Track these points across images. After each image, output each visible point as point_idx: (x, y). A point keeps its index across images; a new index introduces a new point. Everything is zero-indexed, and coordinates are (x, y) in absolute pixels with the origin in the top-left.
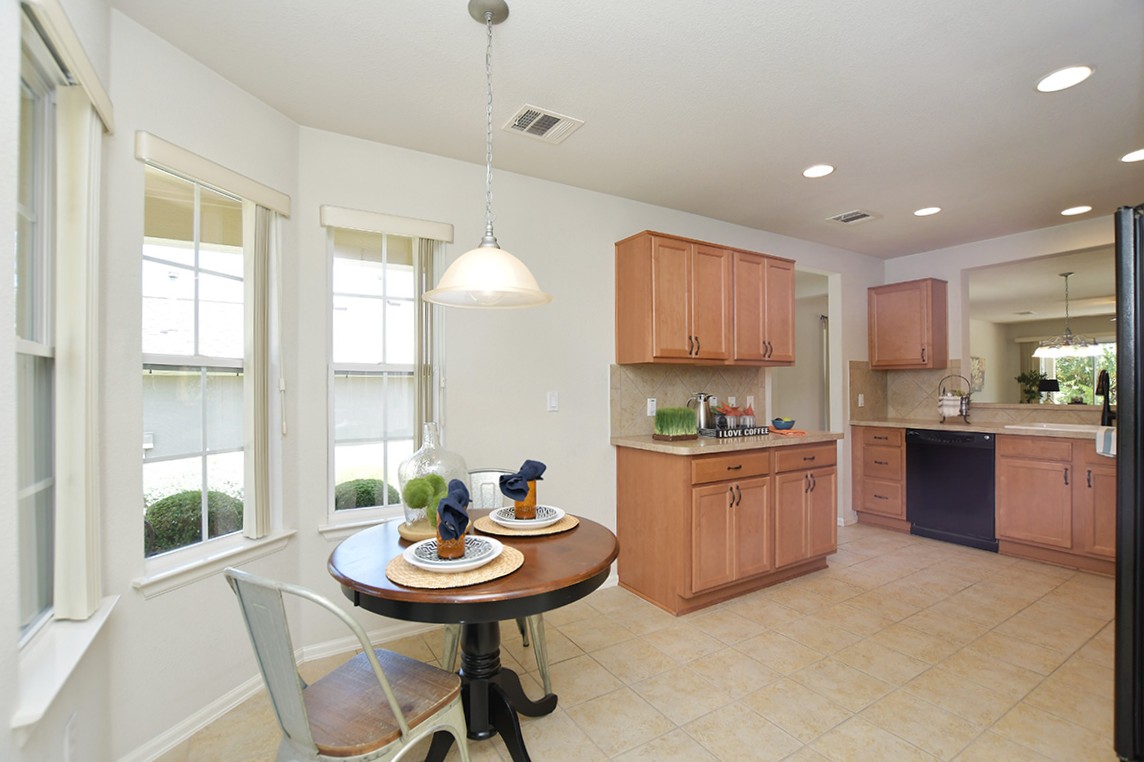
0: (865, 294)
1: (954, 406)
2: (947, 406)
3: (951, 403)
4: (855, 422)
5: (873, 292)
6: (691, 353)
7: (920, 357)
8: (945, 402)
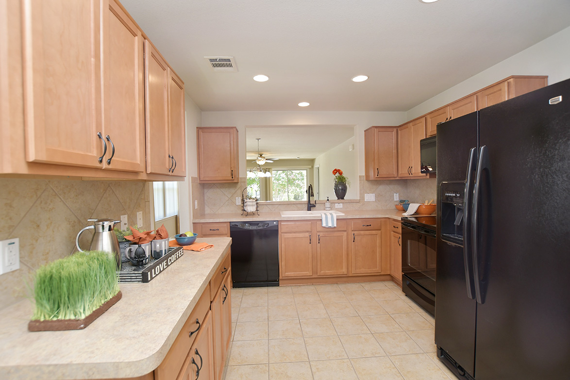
0: (196, 129)
1: (253, 205)
2: (249, 205)
3: (251, 204)
4: (197, 221)
5: (200, 130)
6: (101, 161)
7: (230, 175)
8: (248, 203)
